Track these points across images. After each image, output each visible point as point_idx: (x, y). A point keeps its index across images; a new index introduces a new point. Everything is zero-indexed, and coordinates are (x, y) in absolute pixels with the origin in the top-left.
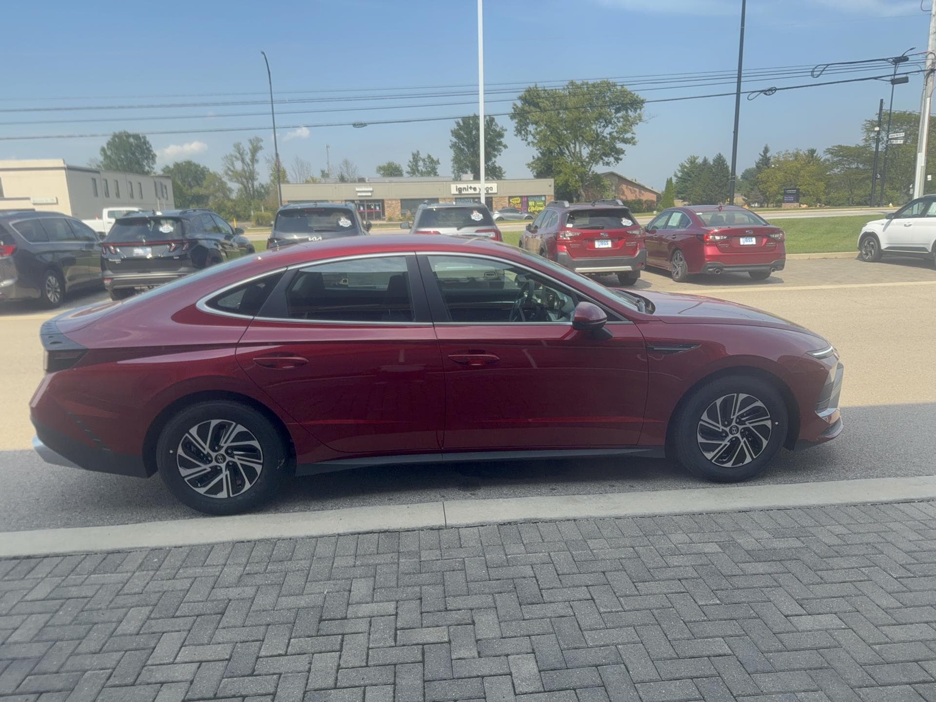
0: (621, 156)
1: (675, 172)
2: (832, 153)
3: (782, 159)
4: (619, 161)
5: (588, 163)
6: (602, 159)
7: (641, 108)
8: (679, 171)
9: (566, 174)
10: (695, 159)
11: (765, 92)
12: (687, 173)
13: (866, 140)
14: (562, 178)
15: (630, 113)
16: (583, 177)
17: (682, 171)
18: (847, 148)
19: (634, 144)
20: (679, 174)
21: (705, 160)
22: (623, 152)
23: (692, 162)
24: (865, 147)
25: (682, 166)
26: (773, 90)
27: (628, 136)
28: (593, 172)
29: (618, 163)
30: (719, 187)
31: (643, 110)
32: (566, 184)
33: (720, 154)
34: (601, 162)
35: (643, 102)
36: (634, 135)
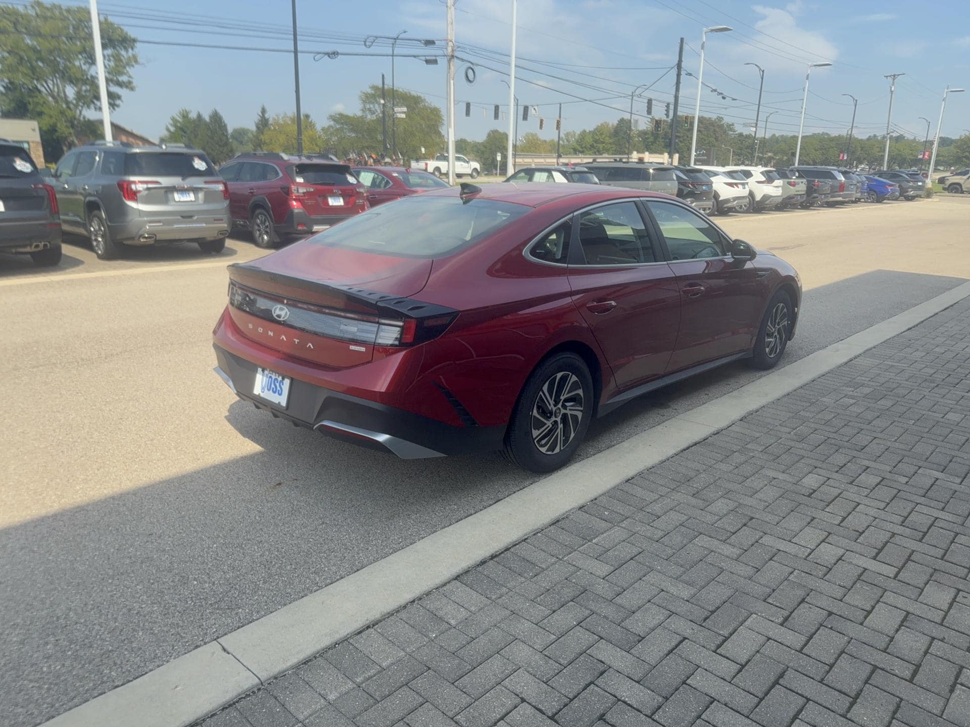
0: (118, 102)
1: (167, 126)
2: (334, 120)
3: (281, 122)
4: (116, 108)
5: (76, 106)
6: (93, 103)
7: (132, 49)
8: (171, 125)
9: (51, 117)
10: (187, 113)
11: (328, 54)
12: (181, 129)
13: (363, 110)
14: (46, 121)
15: (123, 52)
16: (71, 122)
17: (175, 126)
18: (347, 117)
19: (132, 89)
20: (172, 129)
21: (199, 116)
22: (119, 97)
23: (185, 115)
24: (362, 117)
25: (173, 119)
26: (334, 54)
27: (123, 78)
28: (84, 117)
29: (114, 109)
30: (220, 146)
31: (135, 50)
32: (53, 129)
33: (215, 110)
34: (92, 106)
35: (134, 41)
36: (131, 79)
